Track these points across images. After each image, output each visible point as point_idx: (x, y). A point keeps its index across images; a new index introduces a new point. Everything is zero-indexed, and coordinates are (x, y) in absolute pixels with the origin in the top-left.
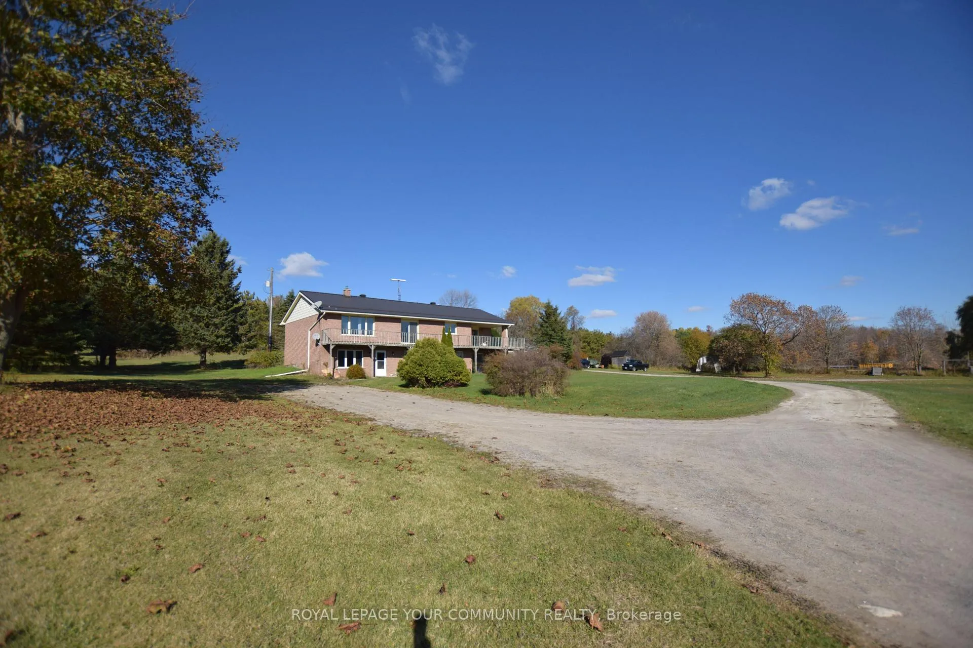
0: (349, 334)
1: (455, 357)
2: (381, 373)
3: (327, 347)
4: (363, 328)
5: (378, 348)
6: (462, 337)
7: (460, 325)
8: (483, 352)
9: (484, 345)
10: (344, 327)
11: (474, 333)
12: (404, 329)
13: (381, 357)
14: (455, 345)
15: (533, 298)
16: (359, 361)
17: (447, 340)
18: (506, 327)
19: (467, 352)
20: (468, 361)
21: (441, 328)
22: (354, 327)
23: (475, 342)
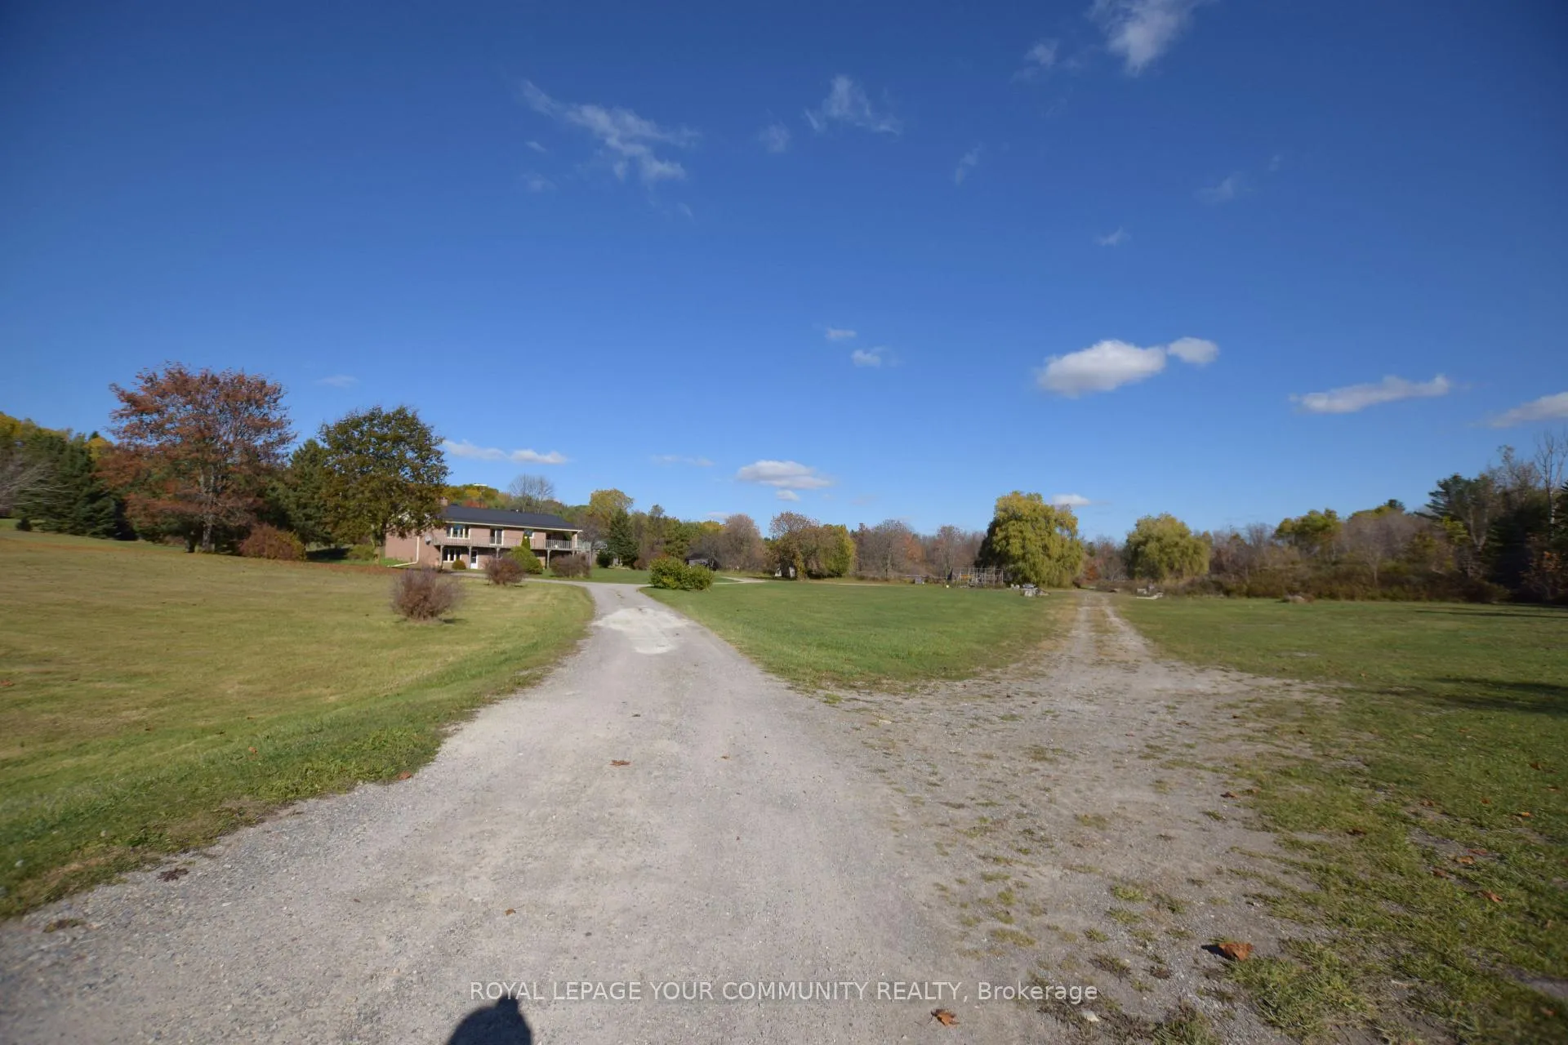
0: (451, 537)
1: (533, 557)
2: (474, 566)
3: (438, 547)
4: (461, 533)
5: (474, 548)
6: (538, 540)
7: (535, 530)
8: (555, 553)
9: (557, 547)
10: (448, 532)
11: (548, 537)
12: (492, 534)
13: (474, 554)
14: (532, 548)
15: (616, 492)
16: (458, 557)
17: (526, 543)
18: (575, 533)
19: (542, 553)
20: (542, 559)
21: (522, 533)
22: (455, 533)
23: (548, 545)
